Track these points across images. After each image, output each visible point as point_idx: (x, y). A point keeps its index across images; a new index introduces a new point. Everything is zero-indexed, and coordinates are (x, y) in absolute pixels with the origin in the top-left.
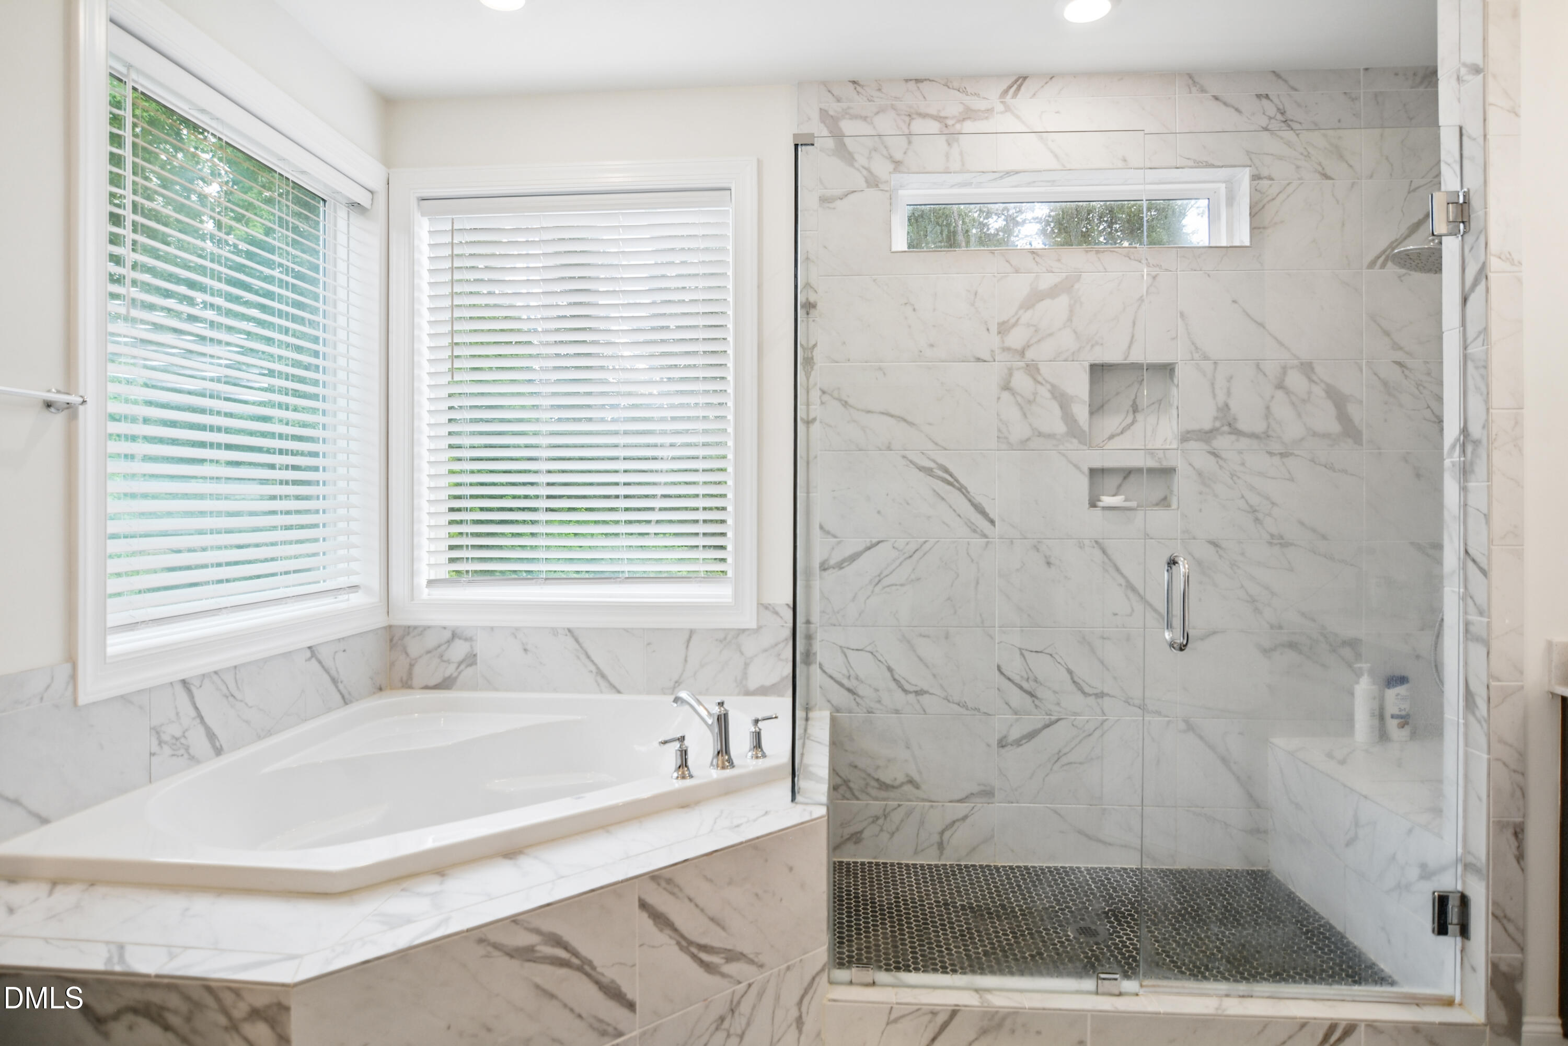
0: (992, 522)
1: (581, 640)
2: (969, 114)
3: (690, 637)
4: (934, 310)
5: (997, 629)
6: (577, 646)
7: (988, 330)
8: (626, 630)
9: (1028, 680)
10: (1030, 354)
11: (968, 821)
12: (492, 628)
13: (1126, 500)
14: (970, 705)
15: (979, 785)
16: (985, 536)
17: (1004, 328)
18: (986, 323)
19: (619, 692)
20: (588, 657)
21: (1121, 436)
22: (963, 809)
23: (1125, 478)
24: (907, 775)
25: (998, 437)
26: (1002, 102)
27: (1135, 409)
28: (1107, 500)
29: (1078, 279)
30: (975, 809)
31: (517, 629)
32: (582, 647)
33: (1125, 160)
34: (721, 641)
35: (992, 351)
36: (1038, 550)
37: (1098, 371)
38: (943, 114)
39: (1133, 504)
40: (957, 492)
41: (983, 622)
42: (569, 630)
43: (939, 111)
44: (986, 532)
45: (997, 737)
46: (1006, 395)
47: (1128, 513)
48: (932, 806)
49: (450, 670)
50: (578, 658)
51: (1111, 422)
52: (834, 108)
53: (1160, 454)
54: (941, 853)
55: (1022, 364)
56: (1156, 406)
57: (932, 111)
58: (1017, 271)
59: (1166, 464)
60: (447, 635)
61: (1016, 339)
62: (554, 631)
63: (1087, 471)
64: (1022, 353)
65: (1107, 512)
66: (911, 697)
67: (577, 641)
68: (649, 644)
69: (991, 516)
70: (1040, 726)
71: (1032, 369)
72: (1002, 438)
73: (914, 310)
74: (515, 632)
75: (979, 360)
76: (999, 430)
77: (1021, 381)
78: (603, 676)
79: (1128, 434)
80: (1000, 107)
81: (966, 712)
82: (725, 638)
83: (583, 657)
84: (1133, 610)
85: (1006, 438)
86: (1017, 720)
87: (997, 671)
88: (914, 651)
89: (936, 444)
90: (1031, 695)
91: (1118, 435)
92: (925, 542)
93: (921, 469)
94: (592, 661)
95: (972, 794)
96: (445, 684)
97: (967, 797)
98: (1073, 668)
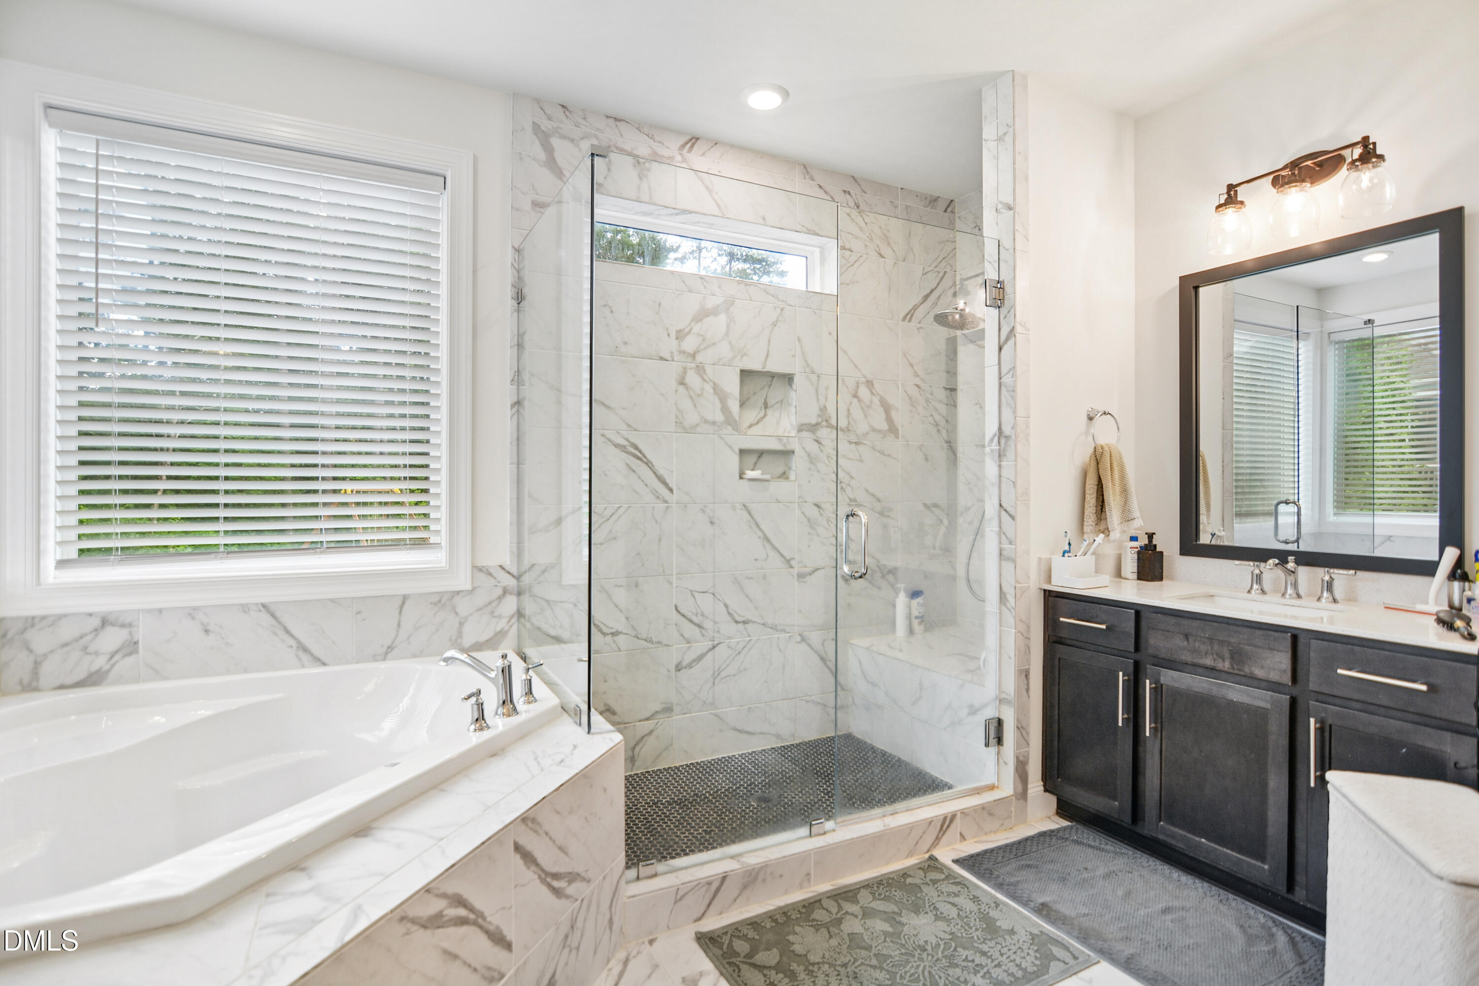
0: (671, 490)
1: (278, 614)
2: (656, 158)
3: (404, 603)
4: (628, 314)
5: (674, 576)
6: (274, 622)
7: (669, 335)
8: (332, 601)
9: (697, 615)
10: (699, 358)
11: (654, 733)
12: (160, 611)
13: (762, 474)
14: (654, 639)
15: (661, 704)
16: (666, 502)
17: (680, 335)
18: (667, 329)
19: (324, 664)
20: (288, 632)
22: (649, 725)
23: (760, 457)
24: (605, 705)
25: (676, 422)
26: (680, 154)
27: (766, 406)
28: (750, 474)
29: (733, 304)
30: (659, 723)
31: (195, 609)
32: (279, 623)
33: (764, 219)
34: (435, 604)
35: (672, 352)
36: (704, 512)
37: (746, 374)
38: (635, 152)
39: (768, 477)
40: (645, 466)
41: (664, 571)
42: (264, 606)
43: (633, 149)
44: (667, 498)
45: (675, 662)
46: (681, 389)
47: (764, 483)
48: (625, 727)
49: (100, 662)
50: (275, 634)
51: (751, 415)
52: (545, 125)
53: (785, 440)
54: (633, 765)
55: (693, 365)
56: (780, 405)
57: (627, 147)
58: (690, 291)
59: (789, 448)
60: (96, 622)
61: (689, 344)
62: (245, 608)
63: (737, 451)
64: (693, 356)
65: (752, 483)
66: (609, 638)
67: (273, 616)
68: (358, 613)
69: (670, 485)
70: (705, 650)
71: (700, 369)
72: (679, 423)
73: (612, 312)
74: (192, 612)
75: (662, 358)
76: (677, 417)
77: (693, 378)
78: (305, 650)
79: (761, 424)
80: (678, 158)
81: (649, 645)
82: (440, 601)
83: (281, 633)
84: (768, 556)
85: (681, 423)
86: (689, 647)
87: (675, 612)
88: (611, 599)
89: (629, 426)
90: (700, 626)
91: (756, 424)
92: (619, 507)
93: (616, 446)
94: (292, 636)
95: (657, 712)
96: (93, 679)
97: (653, 715)
98: (728, 603)
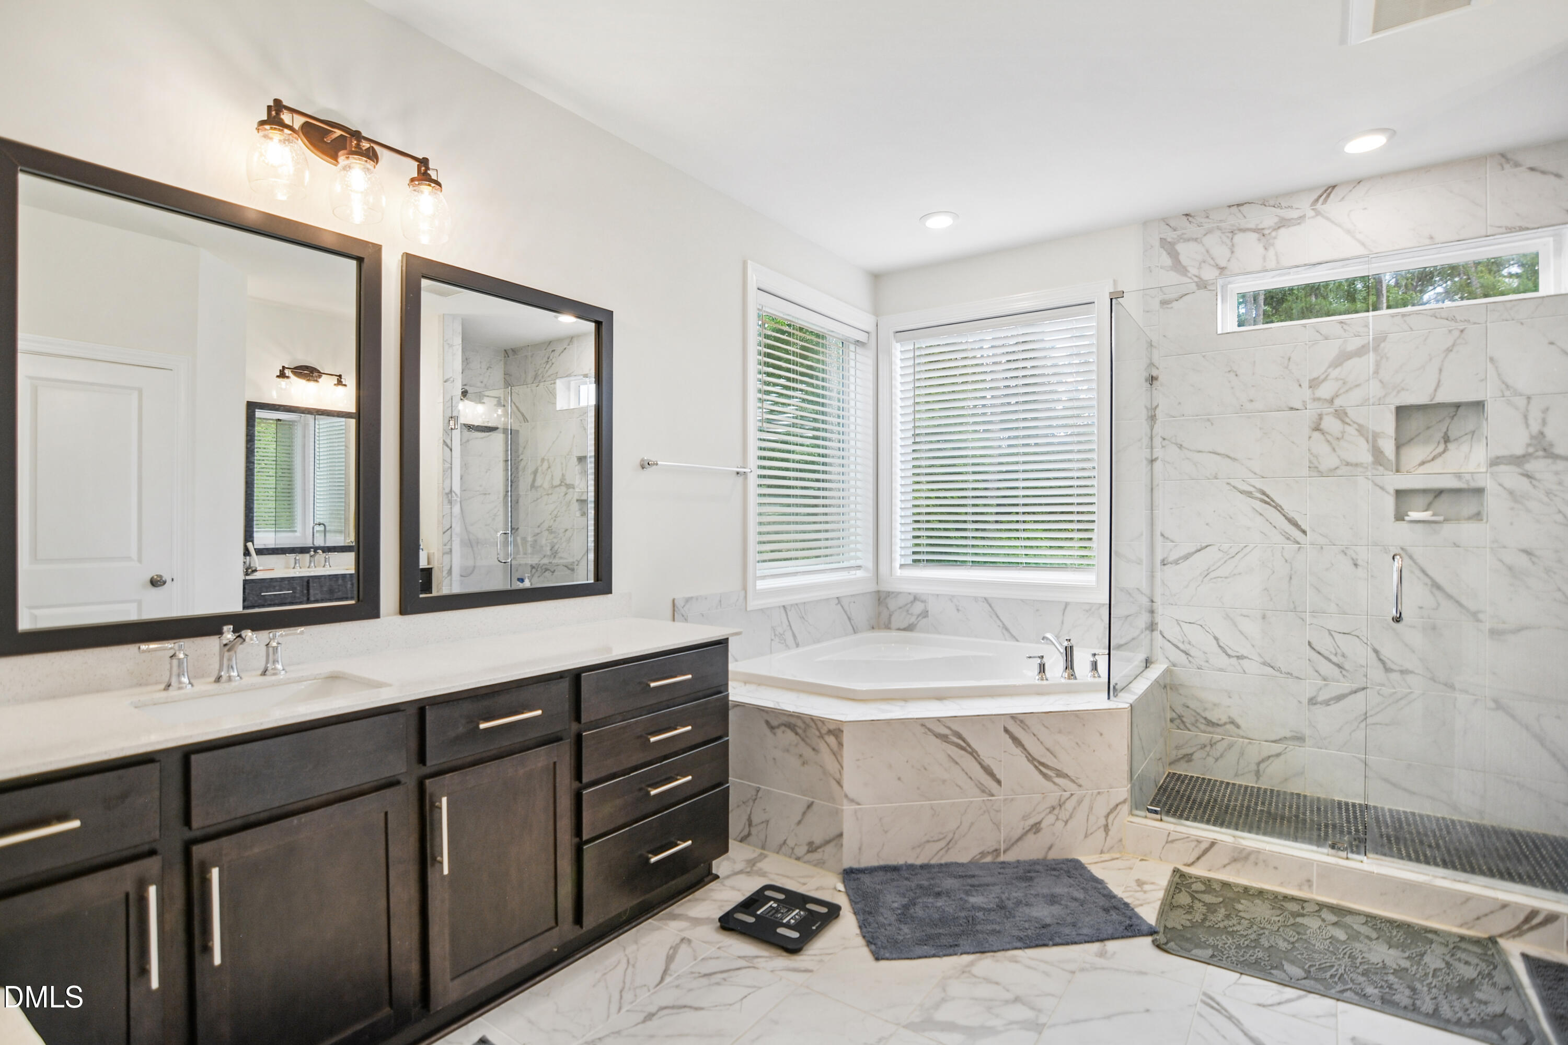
0: (1304, 532)
1: (993, 605)
2: (1283, 223)
3: (1066, 607)
4: (1254, 374)
5: (1308, 614)
6: (990, 609)
7: (1300, 385)
8: (1022, 600)
9: (1336, 654)
10: (1338, 402)
11: (1282, 757)
12: (938, 595)
13: (1434, 515)
14: (1283, 670)
15: (1291, 731)
16: (1298, 543)
17: (1314, 384)
18: (1298, 381)
19: (1017, 640)
20: (998, 617)
21: (1432, 463)
22: (1277, 748)
23: (1436, 497)
24: (1229, 717)
25: (1309, 467)
26: (1313, 209)
27: (1447, 440)
28: (1414, 515)
29: (1384, 339)
30: (1288, 749)
31: (953, 596)
32: (993, 610)
33: (1431, 238)
34: (1087, 611)
35: (1304, 402)
36: (1346, 554)
37: (1402, 412)
38: (1260, 227)
39: (1441, 518)
40: (1274, 509)
41: (1295, 608)
42: (985, 599)
43: (1258, 225)
44: (1298, 539)
45: (1308, 696)
46: (1317, 435)
47: (1433, 525)
48: (1250, 743)
49: (913, 620)
50: (991, 617)
51: (1415, 454)
52: (1171, 236)
53: (1468, 477)
54: (1258, 778)
55: (1331, 410)
56: (1469, 436)
57: (1252, 226)
58: (1326, 339)
59: (1473, 485)
60: (911, 598)
61: (1325, 391)
62: (976, 599)
63: (1392, 491)
64: (1331, 401)
65: (1413, 525)
66: (1234, 661)
67: (990, 606)
68: (1037, 610)
69: (1303, 527)
70: (1347, 691)
71: (1341, 415)
72: (1313, 467)
73: (1237, 375)
74: (951, 598)
75: (1292, 409)
76: (1310, 462)
77: (1331, 424)
78: (1007, 629)
79: (1439, 461)
80: (1312, 213)
81: (1278, 674)
82: (1090, 610)
83: (994, 616)
84: (1439, 604)
85: (1317, 467)
86: (1326, 685)
87: (1308, 647)
88: (1236, 626)
89: (1255, 474)
90: (1339, 666)
91: (1429, 461)
92: (1245, 547)
93: (1242, 492)
94: (1000, 619)
95: (1285, 738)
96: (910, 628)
97: (1280, 739)
98: (1378, 648)
